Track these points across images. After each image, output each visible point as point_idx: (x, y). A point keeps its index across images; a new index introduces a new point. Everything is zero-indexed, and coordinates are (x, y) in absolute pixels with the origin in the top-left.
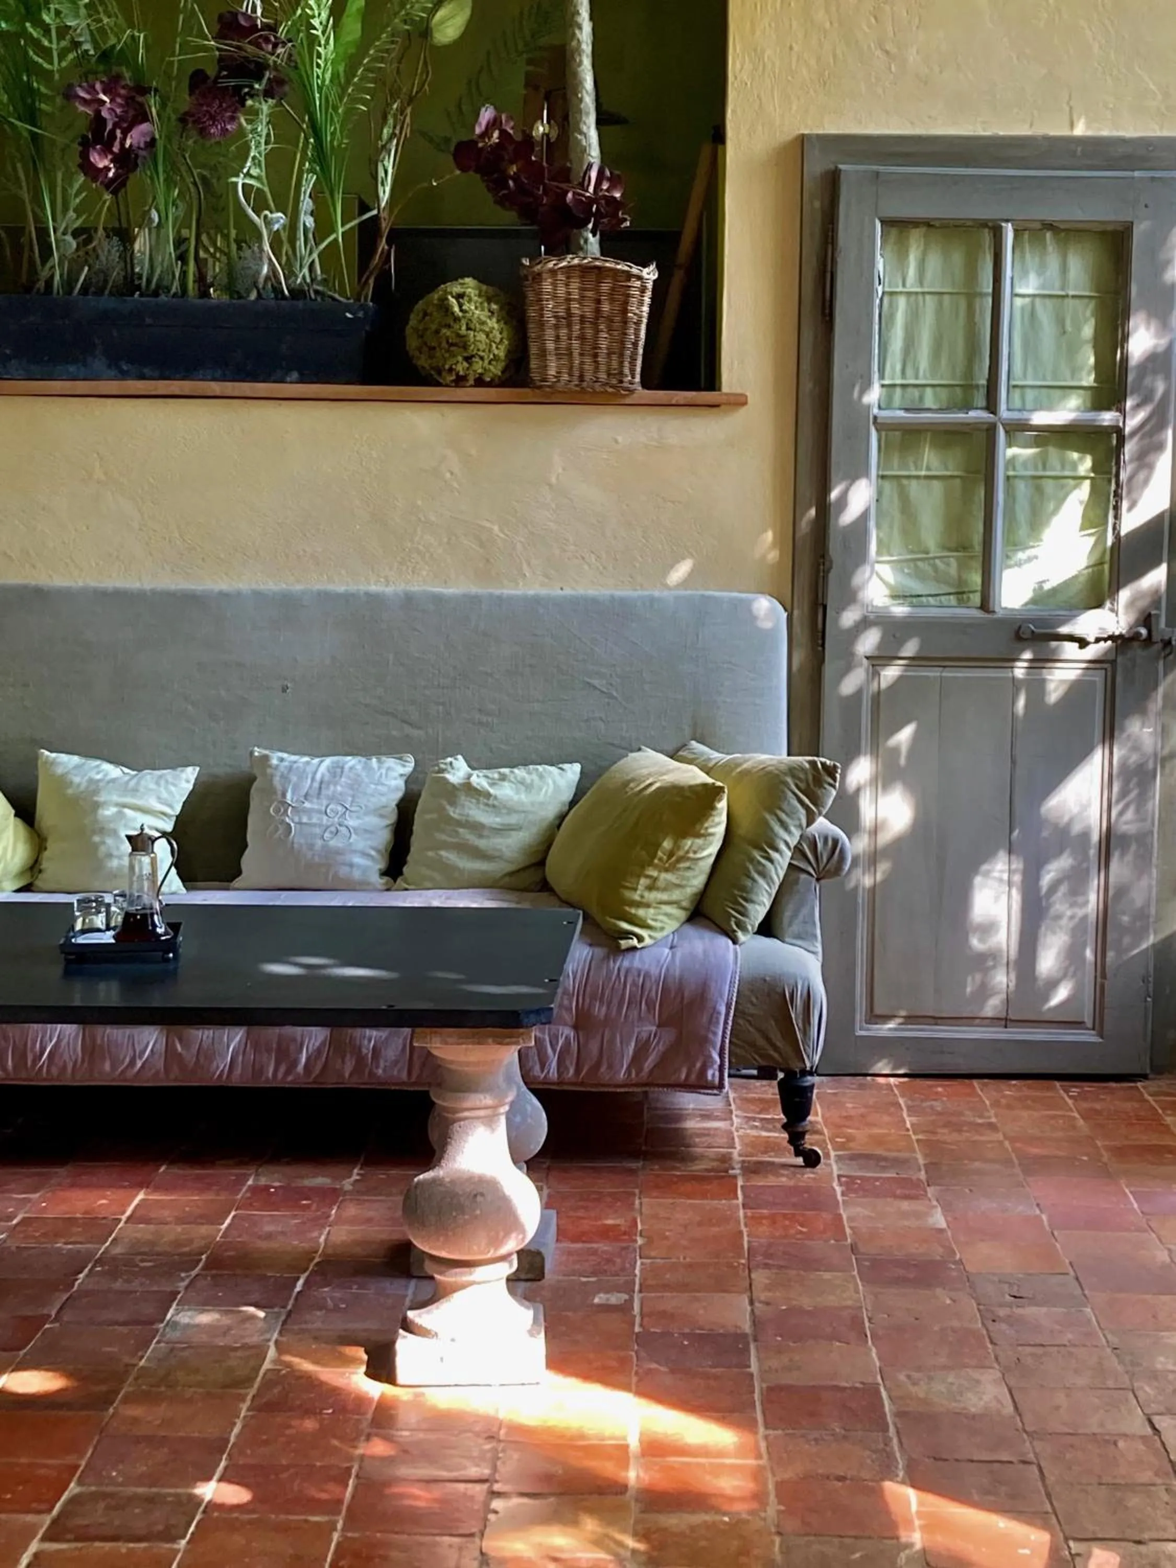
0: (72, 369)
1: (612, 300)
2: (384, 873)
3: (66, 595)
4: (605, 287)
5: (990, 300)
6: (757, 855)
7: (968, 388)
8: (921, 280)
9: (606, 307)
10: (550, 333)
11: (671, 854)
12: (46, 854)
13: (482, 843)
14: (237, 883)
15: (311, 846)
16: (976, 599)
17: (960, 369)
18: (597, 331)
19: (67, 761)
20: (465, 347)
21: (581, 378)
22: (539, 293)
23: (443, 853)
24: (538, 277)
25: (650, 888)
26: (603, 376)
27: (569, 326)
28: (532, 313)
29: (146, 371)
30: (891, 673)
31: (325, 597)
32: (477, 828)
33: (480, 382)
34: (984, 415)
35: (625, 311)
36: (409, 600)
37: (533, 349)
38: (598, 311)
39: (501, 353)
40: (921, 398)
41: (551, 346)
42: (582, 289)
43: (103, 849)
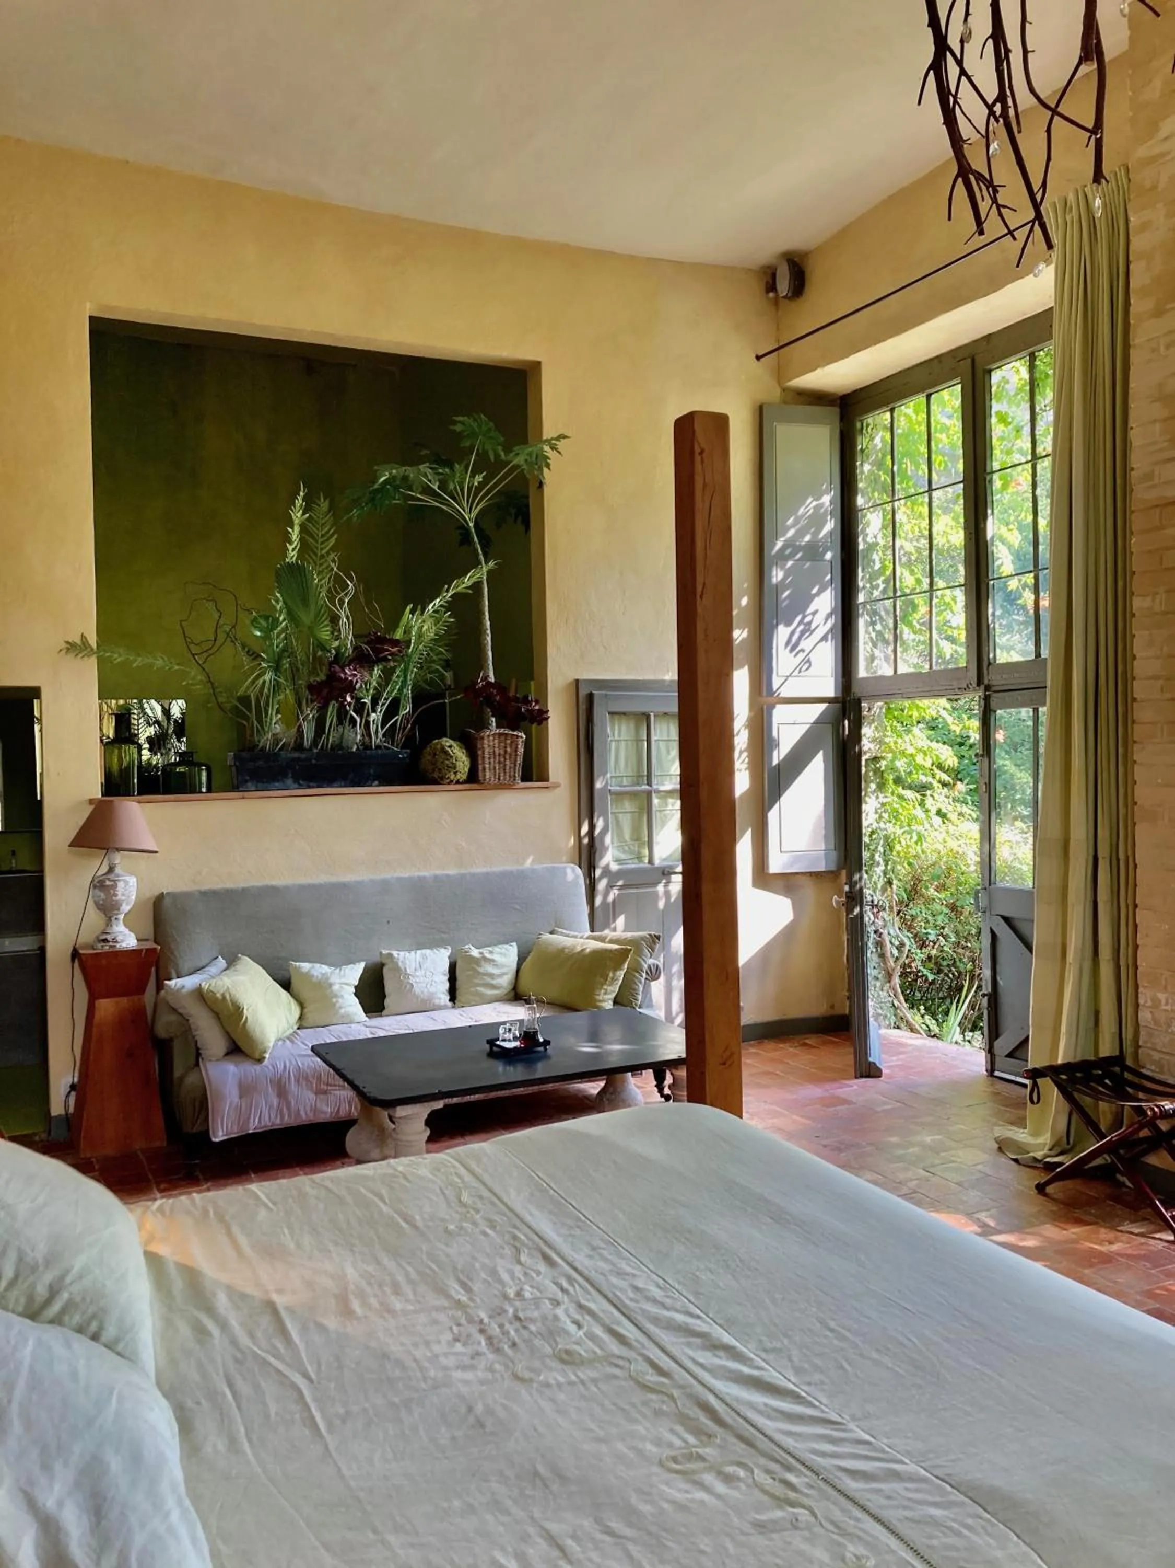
0: (277, 784)
1: (511, 747)
2: (450, 1000)
3: (287, 888)
4: (508, 742)
5: (645, 743)
6: (637, 975)
7: (640, 776)
8: (619, 735)
9: (508, 749)
10: (487, 761)
11: (613, 979)
12: (306, 1010)
13: (494, 982)
14: (384, 1013)
15: (422, 992)
16: (646, 860)
17: (635, 769)
18: (505, 759)
19: (305, 966)
20: (455, 768)
21: (499, 779)
22: (483, 744)
23: (479, 989)
24: (482, 738)
25: (605, 994)
26: (507, 777)
27: (495, 758)
28: (480, 752)
29: (311, 784)
30: (614, 893)
31: (400, 879)
32: (492, 976)
33: (458, 782)
34: (647, 787)
35: (516, 751)
36: (436, 877)
37: (480, 767)
38: (506, 752)
39: (467, 770)
40: (622, 781)
41: (487, 766)
42: (499, 743)
43: (338, 1005)
